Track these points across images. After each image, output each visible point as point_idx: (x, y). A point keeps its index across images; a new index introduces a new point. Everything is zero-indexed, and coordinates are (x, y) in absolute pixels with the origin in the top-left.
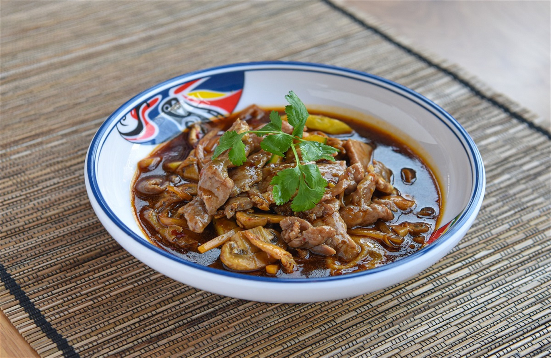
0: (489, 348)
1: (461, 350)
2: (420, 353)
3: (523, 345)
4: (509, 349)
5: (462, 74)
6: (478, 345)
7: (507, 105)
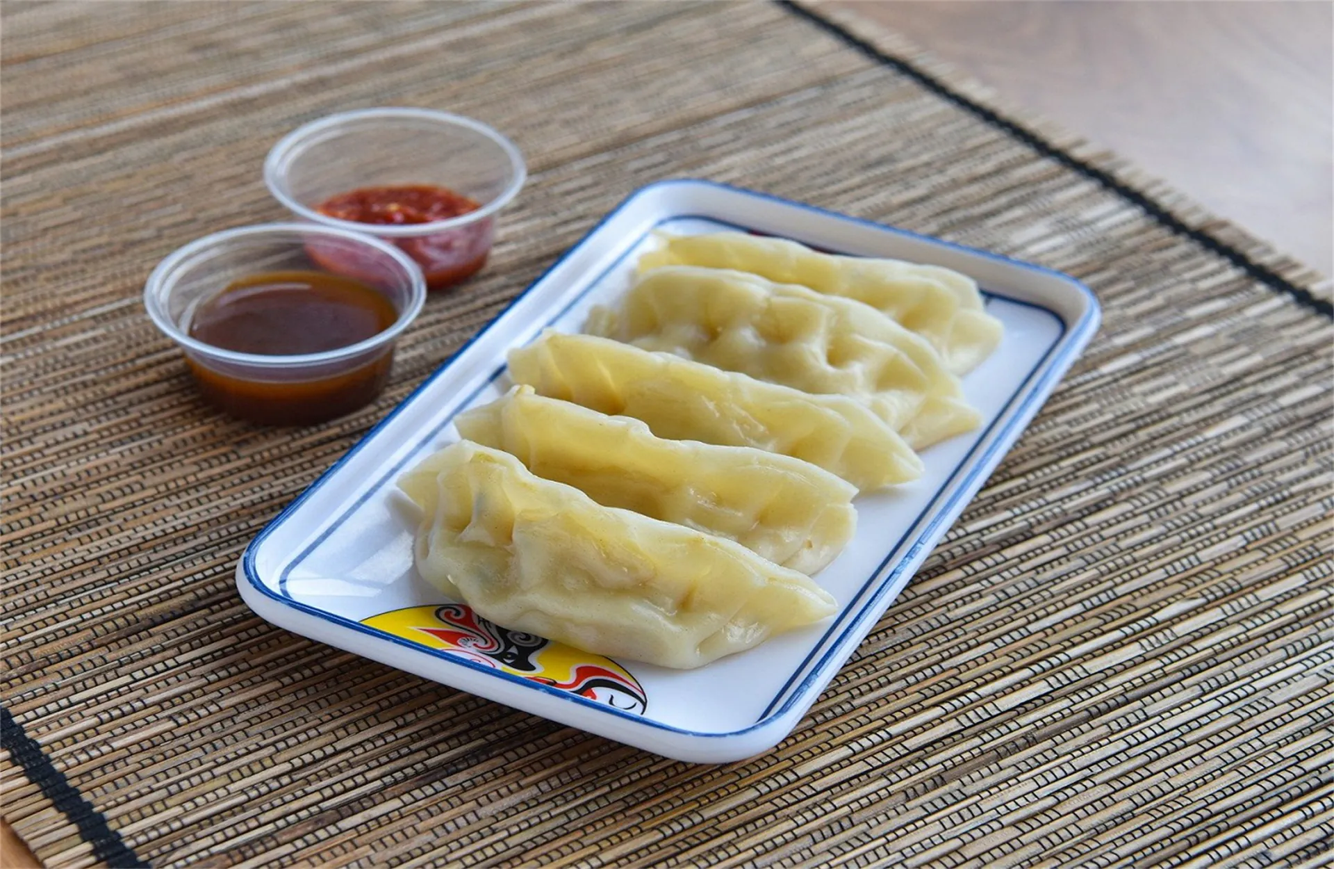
0: (1193, 839)
1: (1119, 842)
2: (1014, 849)
3: (1281, 832)
4: (1242, 841)
5: (1122, 174)
6: (1165, 832)
7: (1241, 247)
